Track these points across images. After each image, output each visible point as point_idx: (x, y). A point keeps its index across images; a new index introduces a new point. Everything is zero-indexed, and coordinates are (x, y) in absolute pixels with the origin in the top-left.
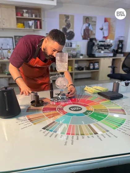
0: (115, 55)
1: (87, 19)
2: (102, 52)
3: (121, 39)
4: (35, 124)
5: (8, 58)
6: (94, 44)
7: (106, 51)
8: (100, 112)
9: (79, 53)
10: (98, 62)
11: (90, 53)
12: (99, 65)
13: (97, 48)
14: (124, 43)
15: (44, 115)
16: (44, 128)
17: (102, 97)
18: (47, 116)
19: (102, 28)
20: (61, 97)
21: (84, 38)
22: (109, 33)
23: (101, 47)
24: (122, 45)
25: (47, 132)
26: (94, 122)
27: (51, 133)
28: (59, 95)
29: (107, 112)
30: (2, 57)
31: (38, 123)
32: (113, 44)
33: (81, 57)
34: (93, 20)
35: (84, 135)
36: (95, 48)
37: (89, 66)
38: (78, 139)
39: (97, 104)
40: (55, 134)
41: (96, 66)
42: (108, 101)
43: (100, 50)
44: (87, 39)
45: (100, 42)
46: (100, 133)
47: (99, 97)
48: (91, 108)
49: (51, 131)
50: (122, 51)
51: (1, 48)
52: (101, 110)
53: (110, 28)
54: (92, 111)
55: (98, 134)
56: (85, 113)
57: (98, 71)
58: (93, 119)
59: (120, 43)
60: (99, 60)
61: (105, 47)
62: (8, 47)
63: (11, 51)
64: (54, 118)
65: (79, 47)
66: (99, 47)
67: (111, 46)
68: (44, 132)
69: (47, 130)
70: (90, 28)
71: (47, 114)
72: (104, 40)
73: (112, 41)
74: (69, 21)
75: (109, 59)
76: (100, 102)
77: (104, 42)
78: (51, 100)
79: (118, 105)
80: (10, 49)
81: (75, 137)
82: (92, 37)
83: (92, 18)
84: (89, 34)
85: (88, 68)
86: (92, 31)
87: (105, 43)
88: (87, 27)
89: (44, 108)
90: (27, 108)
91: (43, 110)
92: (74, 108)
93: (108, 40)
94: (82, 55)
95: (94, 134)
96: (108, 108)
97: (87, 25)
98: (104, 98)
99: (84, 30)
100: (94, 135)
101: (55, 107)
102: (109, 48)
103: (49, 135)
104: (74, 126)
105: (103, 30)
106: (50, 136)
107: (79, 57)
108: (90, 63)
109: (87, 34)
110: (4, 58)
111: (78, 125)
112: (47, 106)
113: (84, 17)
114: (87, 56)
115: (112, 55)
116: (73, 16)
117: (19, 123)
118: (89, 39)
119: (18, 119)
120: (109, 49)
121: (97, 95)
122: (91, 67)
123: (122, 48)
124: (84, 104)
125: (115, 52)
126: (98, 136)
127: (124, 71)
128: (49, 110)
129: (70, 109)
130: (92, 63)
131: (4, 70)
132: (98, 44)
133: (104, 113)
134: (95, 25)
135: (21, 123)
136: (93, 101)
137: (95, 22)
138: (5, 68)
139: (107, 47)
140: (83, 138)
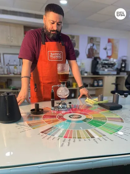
0: (118, 74)
1: (91, 40)
2: (106, 70)
3: (124, 58)
4: (34, 128)
5: (14, 73)
6: (98, 62)
7: (110, 69)
8: (99, 120)
9: (83, 71)
10: (102, 79)
11: (94, 71)
12: (103, 82)
13: (101, 66)
14: (127, 62)
15: (44, 121)
16: (42, 132)
17: (102, 108)
18: (46, 122)
19: (105, 48)
20: (61, 106)
21: (89, 56)
22: (112, 53)
23: (104, 65)
24: (125, 64)
25: (45, 135)
26: (92, 128)
27: (49, 136)
28: (60, 104)
29: (105, 120)
30: (9, 72)
31: (37, 127)
32: (116, 63)
33: (86, 75)
34: (97, 40)
35: (81, 138)
36: (99, 66)
37: (94, 83)
38: (74, 141)
39: (97, 113)
40: (53, 137)
41: (101, 83)
42: (108, 111)
43: (104, 68)
44: (92, 58)
45: (104, 60)
46: (96, 137)
47: (99, 107)
48: (91, 116)
49: (49, 134)
50: (125, 70)
51: (8, 64)
52: (100, 118)
53: (114, 49)
54: (91, 119)
55: (94, 137)
56: (85, 120)
57: (102, 89)
58: (91, 125)
59: (124, 62)
60: (103, 77)
61: (109, 66)
62: (15, 63)
63: (17, 67)
64: (53, 123)
65: (84, 65)
66: (103, 66)
67: (115, 65)
68: (42, 136)
69: (46, 133)
70: (95, 47)
71: (47, 120)
72: (108, 59)
73: (115, 60)
74: (74, 41)
75: (113, 77)
76: (100, 111)
77: (108, 60)
78: (52, 108)
79: (117, 114)
80: (17, 65)
81: (72, 140)
82: (96, 56)
83: (96, 38)
84: (93, 53)
85: (92, 85)
86: (96, 51)
87: (109, 62)
88: (91, 47)
89: (44, 116)
90: (28, 115)
91: (43, 117)
92: (73, 116)
93: (112, 59)
94: (86, 72)
95: (90, 137)
96: (107, 117)
97: (92, 45)
98: (104, 109)
99: (89, 50)
100: (91, 139)
101: (55, 115)
102: (113, 66)
103: (47, 137)
104: (72, 131)
105: (107, 50)
106: (48, 139)
107: (84, 75)
108: (94, 80)
109: (91, 54)
110: (11, 73)
111: (76, 130)
112: (47, 114)
113: (89, 37)
114: (91, 74)
115: (115, 73)
116: (78, 37)
117: (19, 127)
118: (93, 57)
119: (18, 124)
120: (113, 68)
121: (97, 106)
122: (96, 84)
123: (125, 67)
124: (84, 113)
125: (119, 71)
126: (94, 140)
127: (127, 88)
128: (49, 117)
129: (70, 116)
130: (96, 80)
131: (9, 85)
132: (102, 63)
133: (102, 120)
134: (99, 45)
135: (20, 127)
136: (93, 111)
137: (99, 42)
138: (11, 84)
139: (111, 66)
140: (80, 141)
